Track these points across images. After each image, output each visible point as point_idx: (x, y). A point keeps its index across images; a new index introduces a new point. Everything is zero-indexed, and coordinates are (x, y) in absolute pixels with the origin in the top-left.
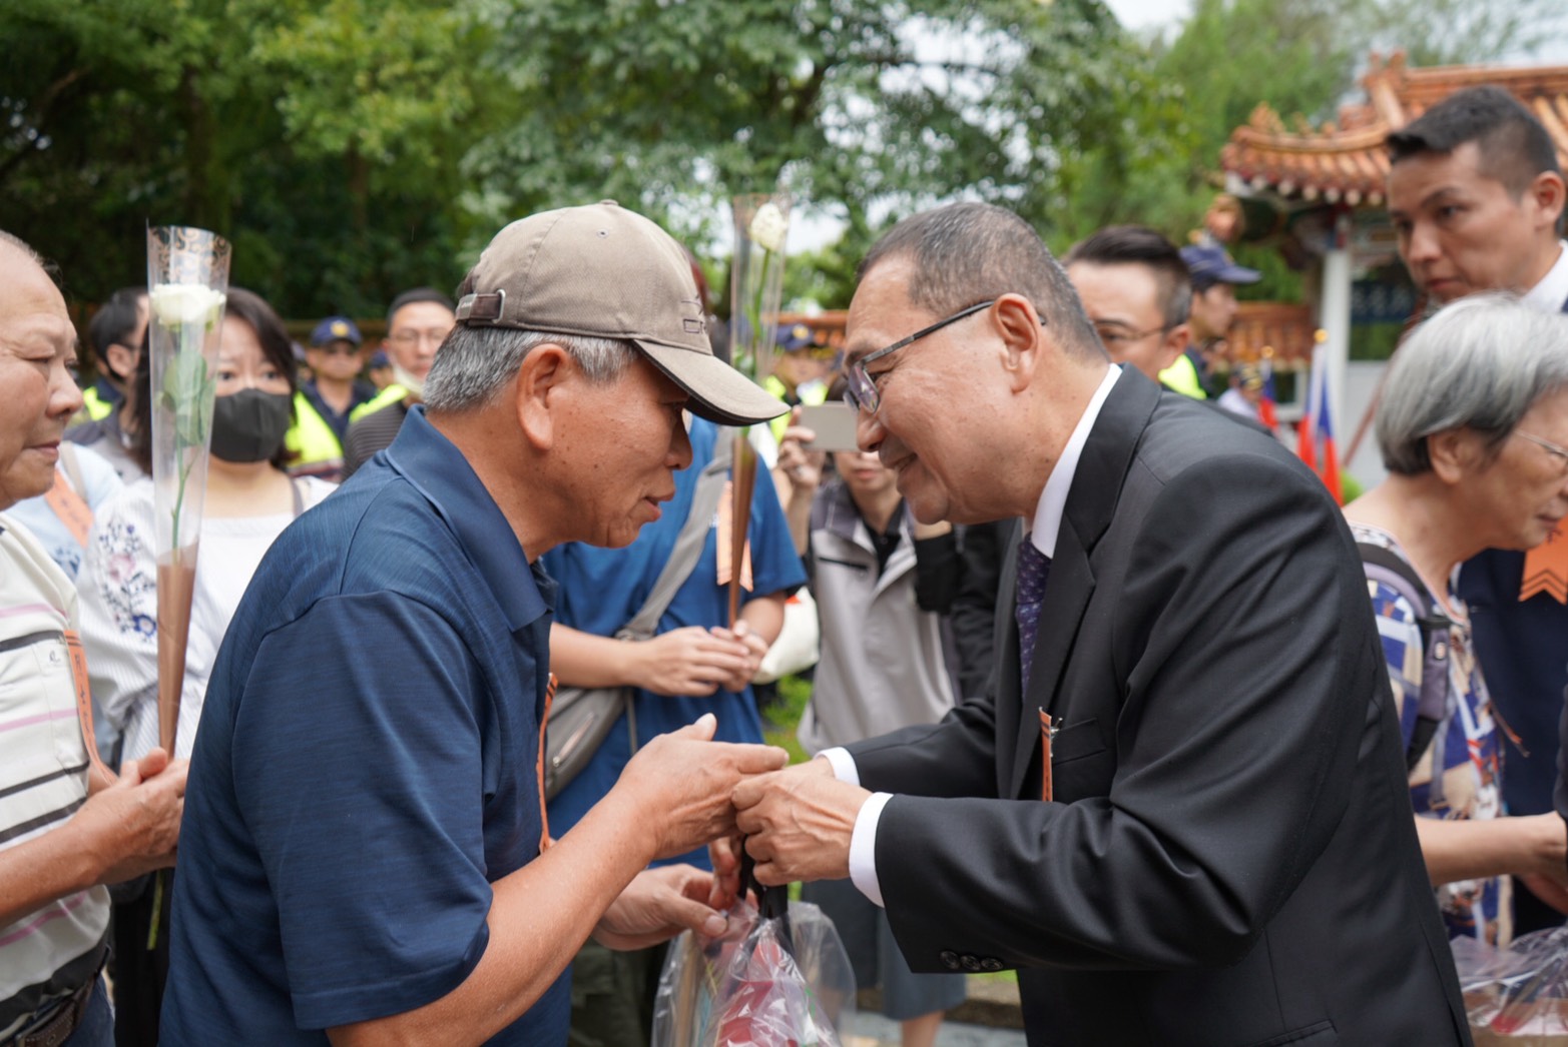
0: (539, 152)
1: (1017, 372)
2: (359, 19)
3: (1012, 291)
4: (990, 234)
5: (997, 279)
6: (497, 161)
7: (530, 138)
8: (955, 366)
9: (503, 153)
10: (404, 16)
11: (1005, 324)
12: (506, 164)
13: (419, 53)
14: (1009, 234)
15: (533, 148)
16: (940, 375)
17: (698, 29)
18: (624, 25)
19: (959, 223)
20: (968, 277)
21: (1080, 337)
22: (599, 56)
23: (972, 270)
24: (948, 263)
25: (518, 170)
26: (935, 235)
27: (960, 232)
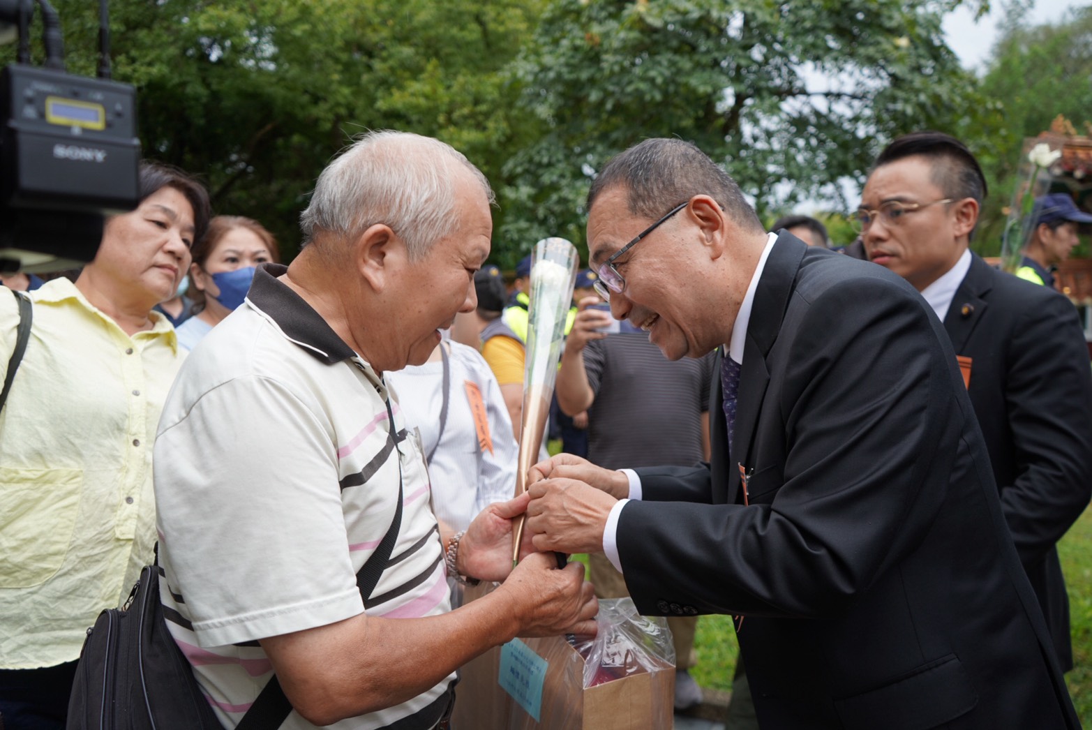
0: (554, 159)
1: (714, 246)
2: (441, 81)
3: (697, 194)
4: (673, 159)
5: (686, 187)
6: (526, 166)
7: (548, 150)
8: (671, 251)
9: (531, 161)
10: (470, 79)
11: (698, 216)
12: (533, 168)
13: (477, 102)
14: (685, 155)
15: (550, 157)
16: (662, 259)
17: (661, 74)
18: (612, 73)
19: (652, 155)
20: (667, 190)
21: (746, 216)
22: (594, 96)
23: (669, 185)
24: (651, 183)
25: (540, 171)
26: (638, 166)
27: (654, 161)
